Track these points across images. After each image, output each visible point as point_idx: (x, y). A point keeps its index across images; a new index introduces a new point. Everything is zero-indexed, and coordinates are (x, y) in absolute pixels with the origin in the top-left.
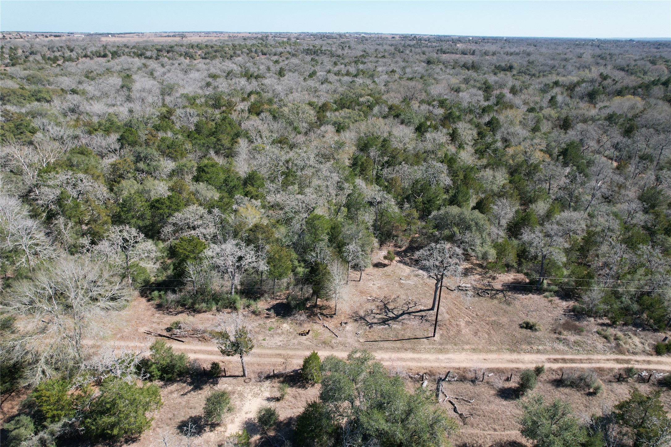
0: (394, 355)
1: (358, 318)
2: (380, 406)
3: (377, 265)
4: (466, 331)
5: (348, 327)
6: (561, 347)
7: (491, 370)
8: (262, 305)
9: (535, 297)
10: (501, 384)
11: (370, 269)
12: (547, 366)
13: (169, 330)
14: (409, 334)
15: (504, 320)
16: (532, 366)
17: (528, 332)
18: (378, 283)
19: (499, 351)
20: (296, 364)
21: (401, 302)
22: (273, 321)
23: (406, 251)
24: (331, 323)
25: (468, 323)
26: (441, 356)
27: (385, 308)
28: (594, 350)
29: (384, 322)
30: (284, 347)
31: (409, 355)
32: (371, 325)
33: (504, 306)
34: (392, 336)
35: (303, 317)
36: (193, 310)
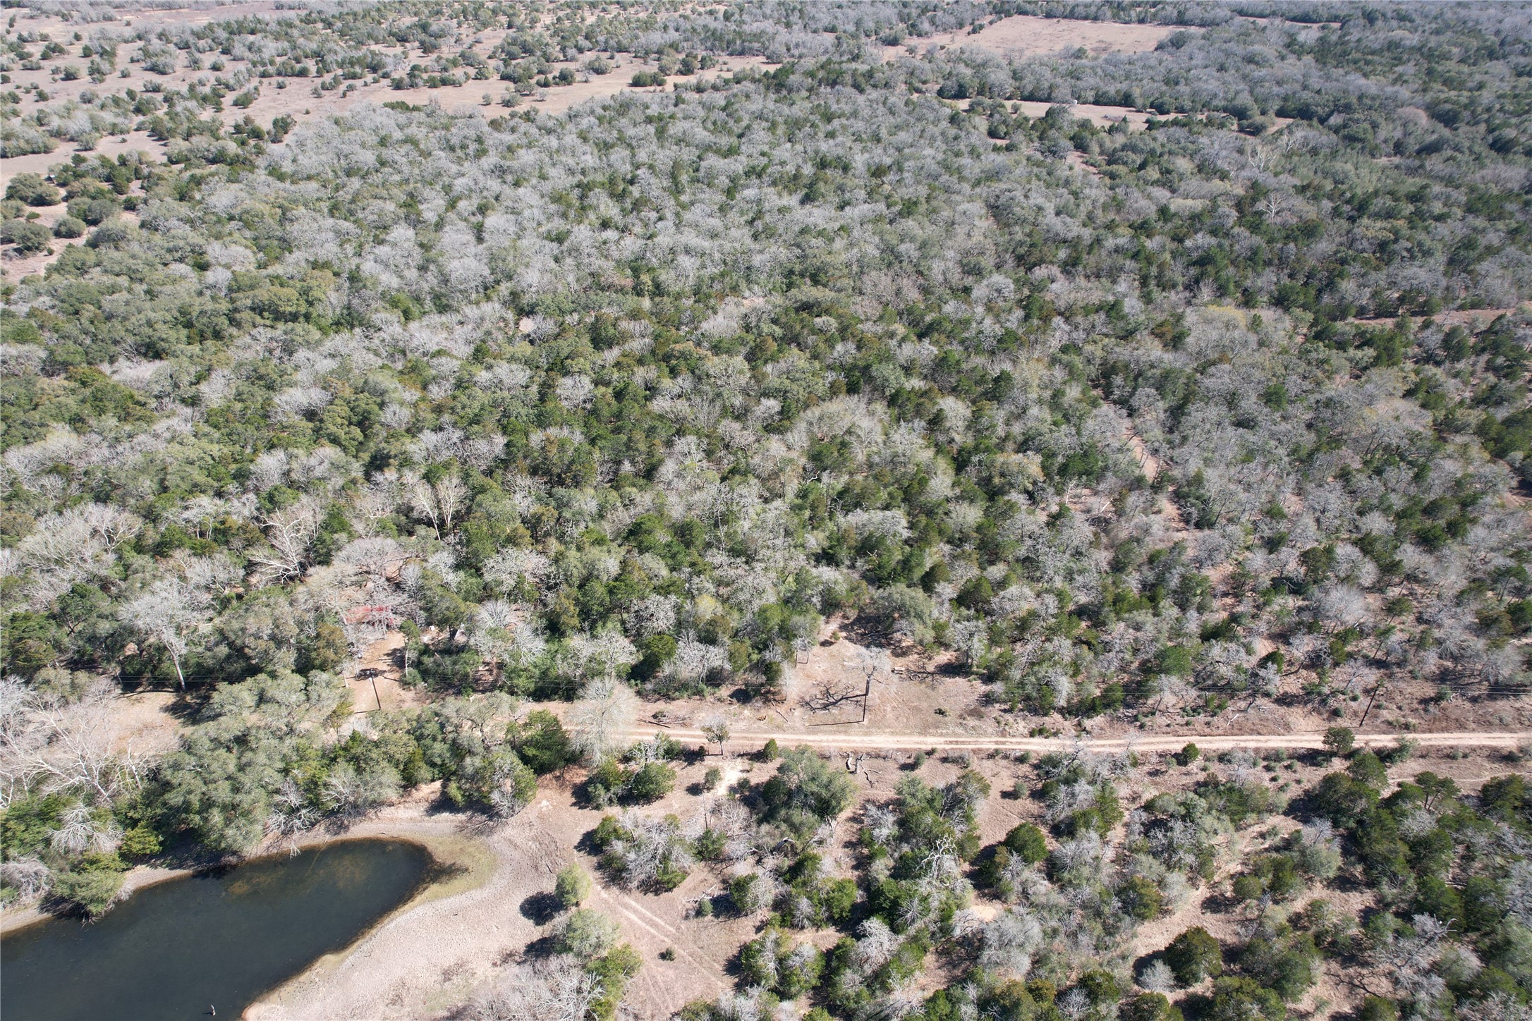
0: (831, 738)
1: (805, 704)
2: (813, 779)
3: (825, 644)
4: (890, 716)
5: (797, 713)
6: (960, 730)
7: (898, 750)
8: (725, 691)
9: (960, 681)
10: (903, 760)
11: (817, 649)
12: (939, 747)
13: (655, 716)
14: (844, 719)
15: (924, 705)
16: (929, 748)
17: (939, 717)
18: (824, 666)
19: (911, 734)
20: (759, 745)
21: (841, 686)
22: (736, 707)
23: (853, 624)
24: (782, 709)
25: (894, 708)
26: (866, 738)
27: (827, 693)
28: (985, 734)
29: (825, 707)
30: (747, 731)
31: (842, 737)
32: (813, 709)
33: (929, 691)
34: (830, 720)
35: (760, 704)
36: (668, 698)
